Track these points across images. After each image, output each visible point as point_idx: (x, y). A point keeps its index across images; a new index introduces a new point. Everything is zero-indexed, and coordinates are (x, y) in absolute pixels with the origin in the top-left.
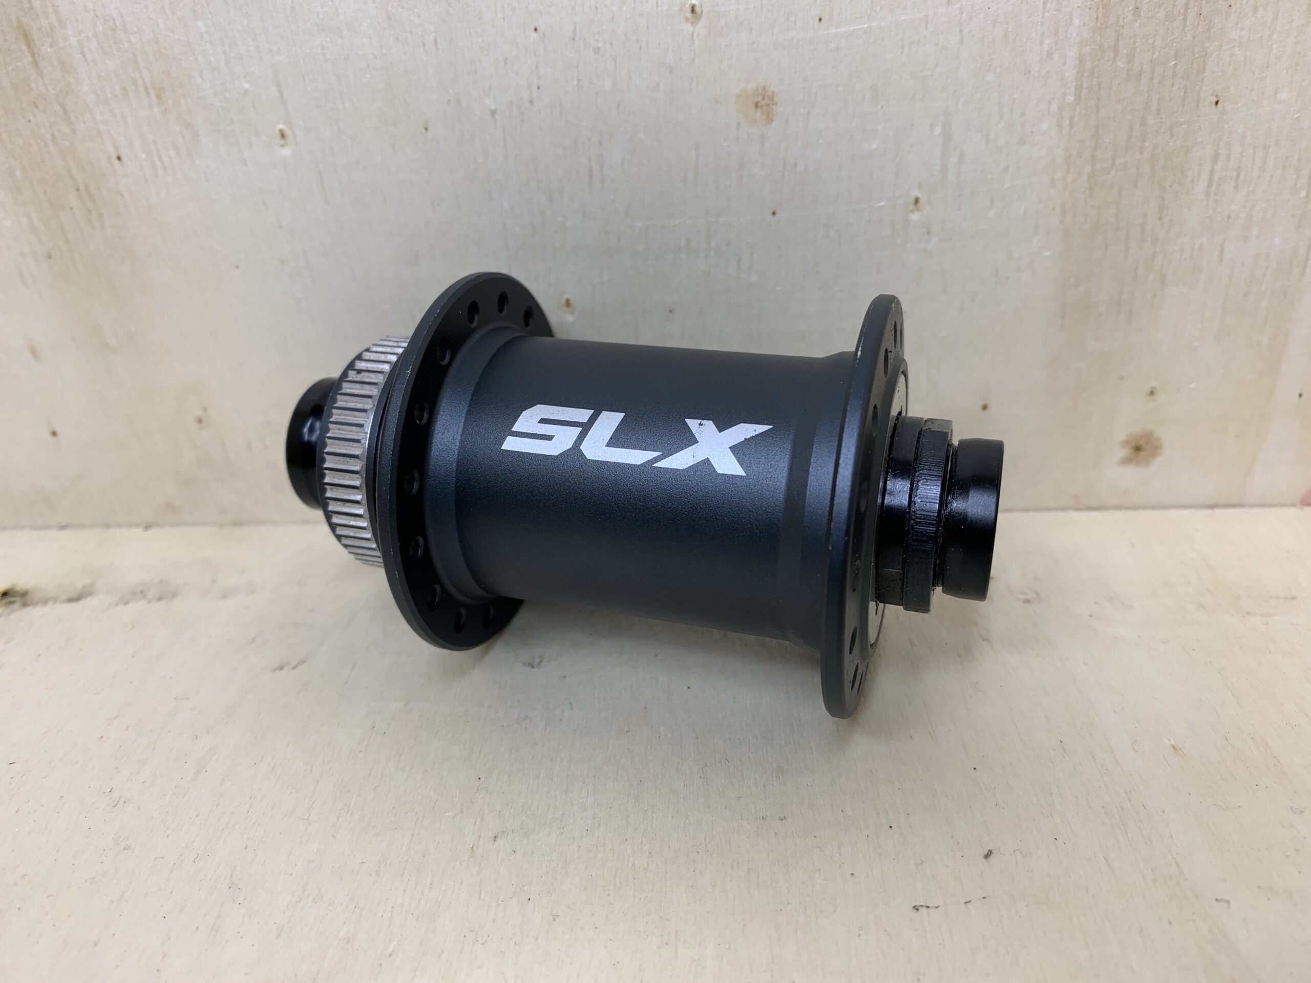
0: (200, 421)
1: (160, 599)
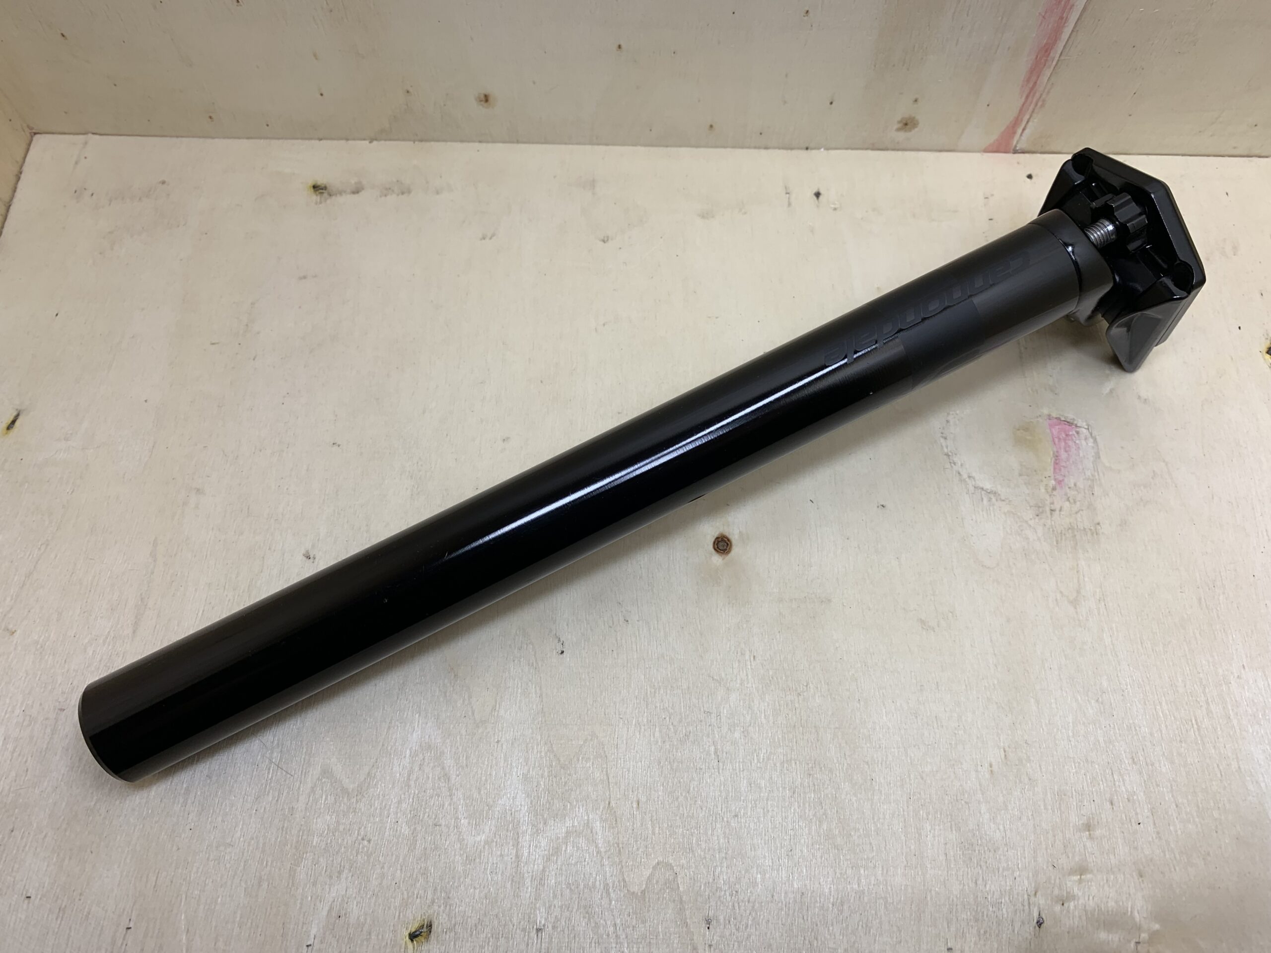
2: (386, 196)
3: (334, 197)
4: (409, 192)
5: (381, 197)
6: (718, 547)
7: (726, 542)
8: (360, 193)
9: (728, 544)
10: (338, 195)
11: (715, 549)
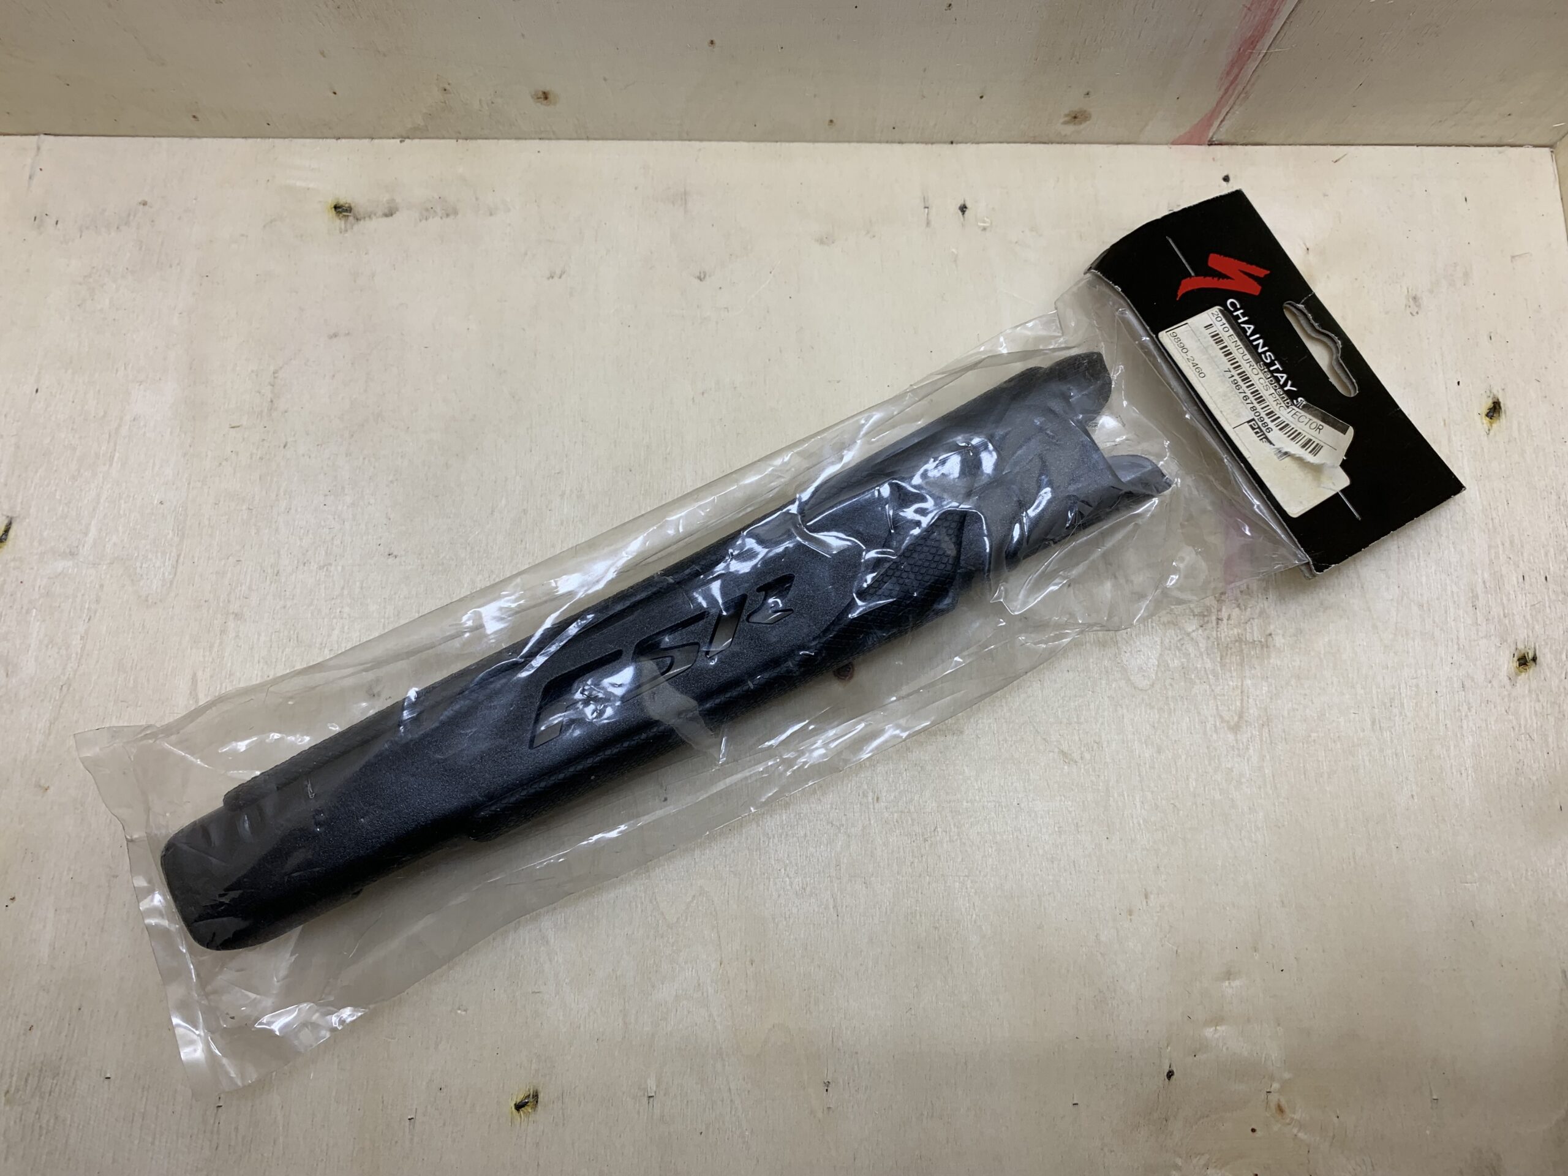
3: (362, 222)
5: (420, 221)
6: (839, 673)
7: (848, 668)
8: (394, 216)
9: (850, 670)
10: (367, 219)
11: (835, 676)
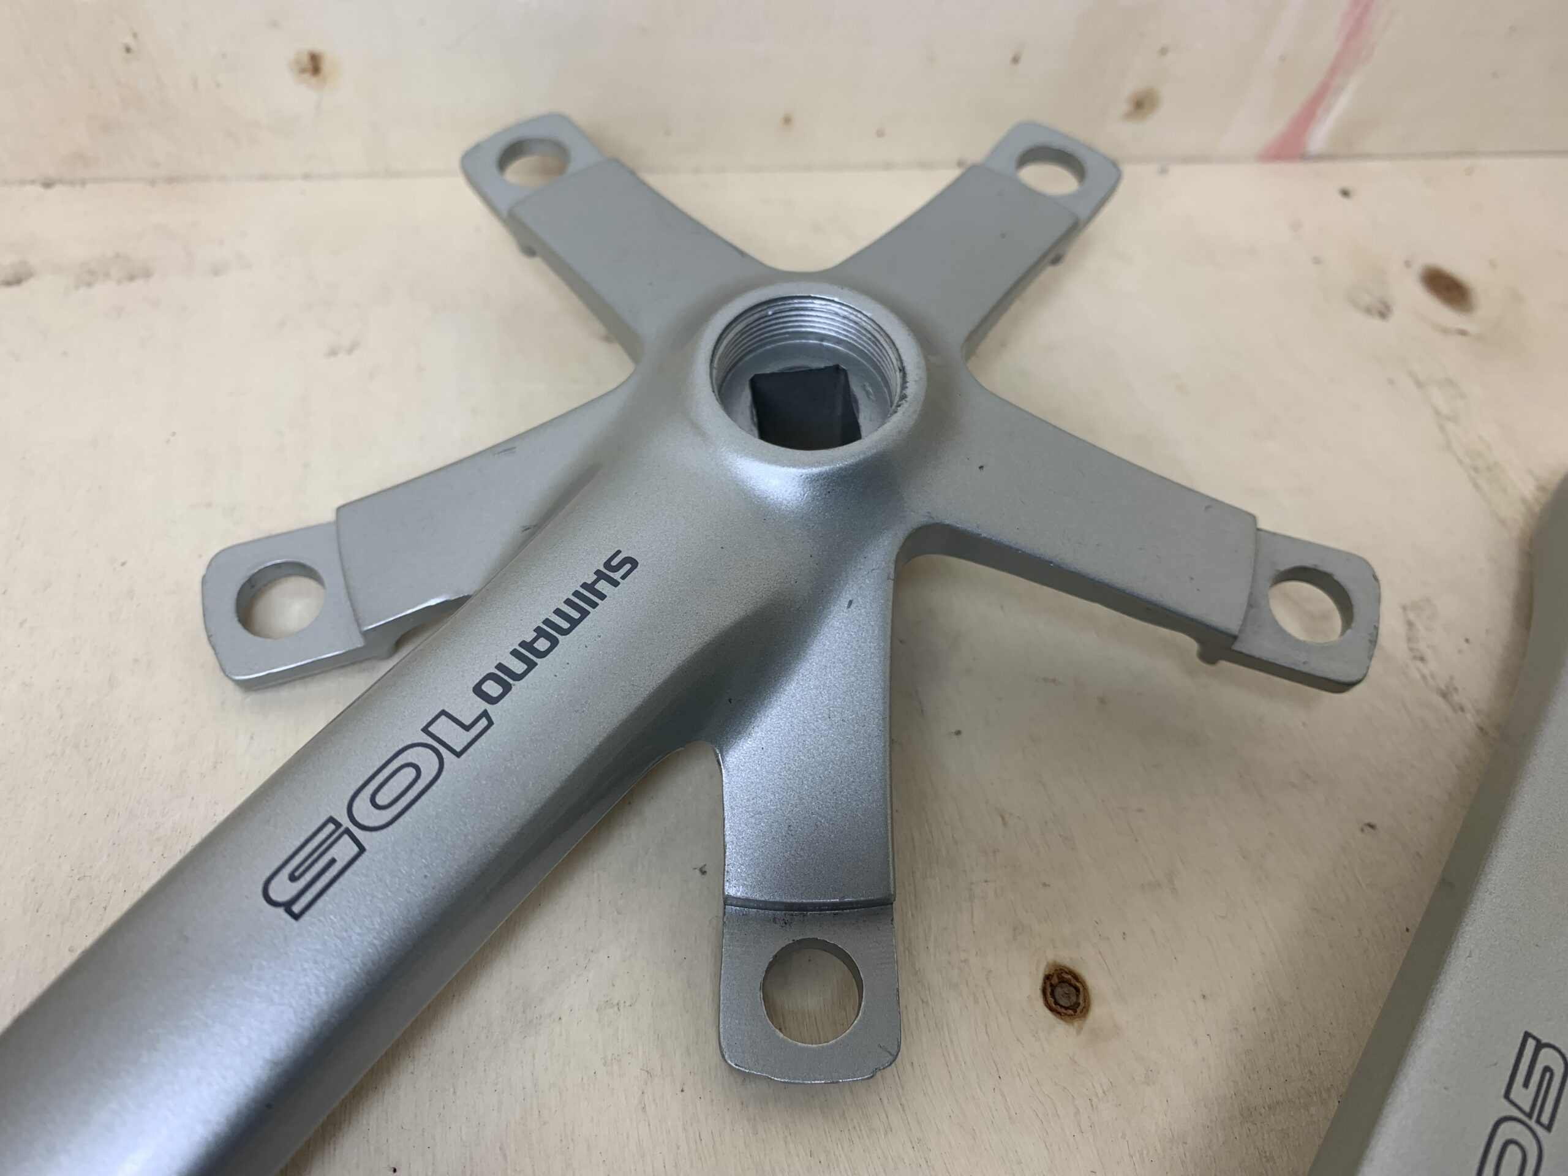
0: (128, 50)
1: (131, 278)
2: (89, 285)
4: (147, 274)
5: (77, 287)
6: (1056, 1003)
7: (1071, 985)
8: (25, 286)
9: (1077, 990)
11: (1051, 1009)
